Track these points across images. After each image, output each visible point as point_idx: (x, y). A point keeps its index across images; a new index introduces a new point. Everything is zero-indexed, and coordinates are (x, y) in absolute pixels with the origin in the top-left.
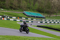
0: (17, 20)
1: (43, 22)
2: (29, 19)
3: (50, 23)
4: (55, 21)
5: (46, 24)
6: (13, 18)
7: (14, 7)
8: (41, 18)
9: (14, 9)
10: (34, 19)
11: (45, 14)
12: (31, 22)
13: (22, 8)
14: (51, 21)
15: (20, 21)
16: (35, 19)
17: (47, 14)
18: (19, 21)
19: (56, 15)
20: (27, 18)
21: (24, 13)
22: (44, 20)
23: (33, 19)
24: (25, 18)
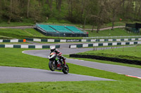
0: (23, 46)
1: (84, 46)
2: (49, 40)
3: (101, 45)
4: (111, 40)
5: (91, 49)
6: (12, 41)
7: (11, 15)
8: (78, 35)
9: (13, 21)
10: (61, 41)
11: (85, 26)
13: (30, 17)
14: (102, 40)
15: (30, 47)
16: (65, 41)
17: (92, 26)
18: (27, 46)
20: (44, 40)
21: (36, 29)
22: (85, 41)
23: (59, 41)
24: (40, 40)
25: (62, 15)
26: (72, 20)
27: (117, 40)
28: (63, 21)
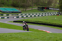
1: (20, 17)
2: (4, 15)
3: (27, 17)
4: (32, 14)
5: (23, 18)
8: (17, 12)
10: (10, 15)
11: (20, 8)
17: (23, 8)
19: (32, 8)
20: (2, 15)
22: (20, 15)
23: (9, 15)
26: (14, 6)
27: (34, 14)
28: (10, 6)
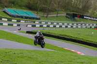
1: (37, 26)
2: (13, 20)
3: (48, 26)
4: (56, 23)
5: (42, 28)
8: (34, 18)
11: (39, 13)
12: (16, 25)
13: (1, 3)
16: (24, 21)
17: (43, 13)
19: (58, 14)
20: (9, 20)
21: (4, 12)
22: (38, 22)
24: (6, 20)
25: (23, 4)
26: (30, 8)
27: (60, 24)
28: (24, 8)
